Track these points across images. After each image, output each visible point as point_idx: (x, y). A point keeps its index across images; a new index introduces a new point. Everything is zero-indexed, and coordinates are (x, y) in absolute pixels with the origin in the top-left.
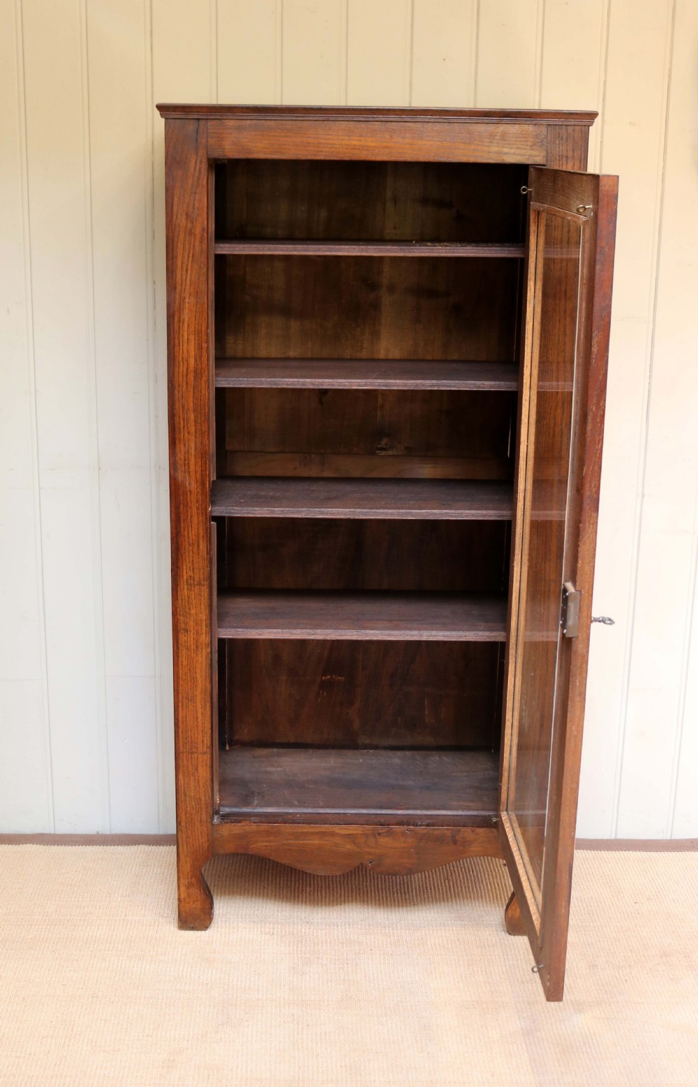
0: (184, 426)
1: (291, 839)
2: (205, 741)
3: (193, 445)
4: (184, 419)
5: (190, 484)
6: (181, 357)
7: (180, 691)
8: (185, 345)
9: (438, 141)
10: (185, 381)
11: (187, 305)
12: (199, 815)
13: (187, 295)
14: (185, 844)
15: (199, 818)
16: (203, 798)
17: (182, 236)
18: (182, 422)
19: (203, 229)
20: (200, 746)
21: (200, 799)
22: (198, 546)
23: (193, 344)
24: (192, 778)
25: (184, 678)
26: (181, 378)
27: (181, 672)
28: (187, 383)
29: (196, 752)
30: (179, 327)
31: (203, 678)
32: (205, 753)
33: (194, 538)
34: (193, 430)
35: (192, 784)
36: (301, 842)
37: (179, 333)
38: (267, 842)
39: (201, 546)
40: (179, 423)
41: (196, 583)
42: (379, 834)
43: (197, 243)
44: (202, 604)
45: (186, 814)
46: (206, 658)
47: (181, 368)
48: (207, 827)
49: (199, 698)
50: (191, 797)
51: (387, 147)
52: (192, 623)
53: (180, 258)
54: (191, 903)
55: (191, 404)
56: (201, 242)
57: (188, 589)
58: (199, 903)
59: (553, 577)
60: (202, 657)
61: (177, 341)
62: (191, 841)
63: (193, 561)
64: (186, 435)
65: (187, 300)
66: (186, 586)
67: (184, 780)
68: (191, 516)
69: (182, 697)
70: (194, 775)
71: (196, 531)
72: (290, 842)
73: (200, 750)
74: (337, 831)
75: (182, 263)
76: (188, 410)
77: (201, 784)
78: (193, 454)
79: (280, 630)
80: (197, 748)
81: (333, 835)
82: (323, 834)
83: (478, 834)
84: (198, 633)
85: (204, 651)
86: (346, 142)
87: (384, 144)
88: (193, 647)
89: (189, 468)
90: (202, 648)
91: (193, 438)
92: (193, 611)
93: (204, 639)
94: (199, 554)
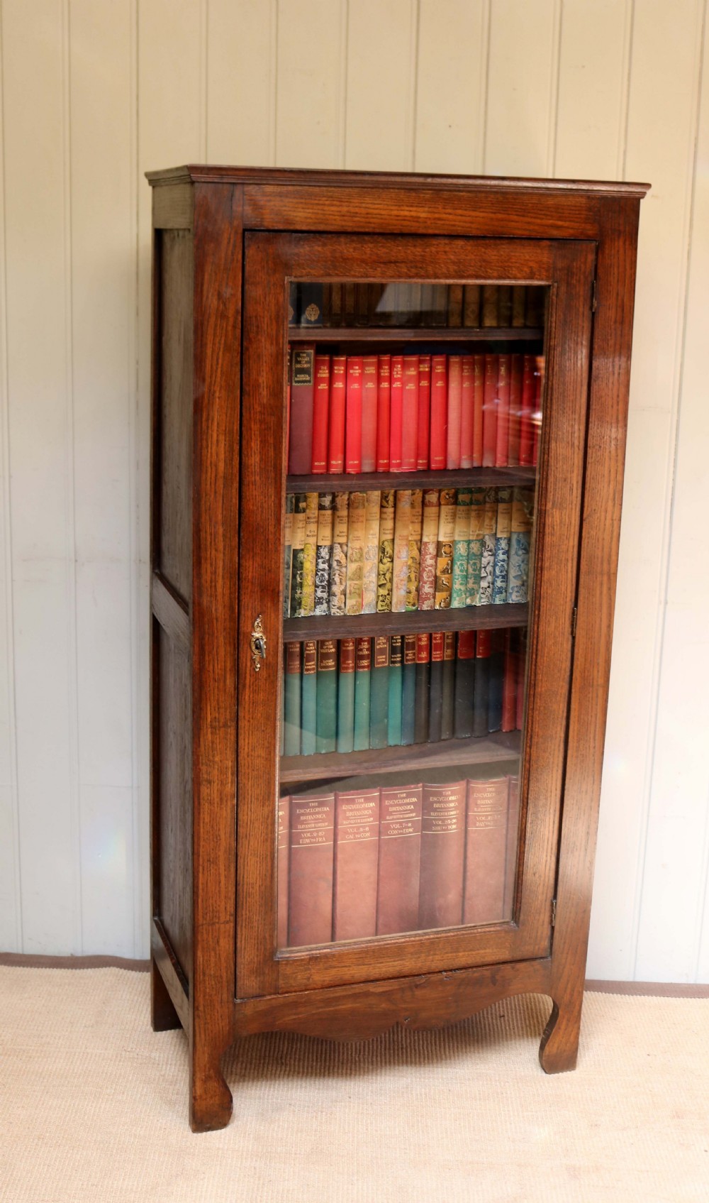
0: (211, 543)
1: (322, 1007)
2: (228, 909)
3: (221, 564)
4: (211, 534)
5: (216, 610)
6: (209, 462)
7: (201, 853)
8: (214, 448)
9: (492, 213)
10: (213, 490)
11: (217, 400)
12: (220, 996)
13: (217, 389)
14: (202, 1032)
15: (219, 1000)
16: (224, 975)
17: (212, 320)
18: (209, 537)
19: (237, 312)
20: (223, 915)
21: (221, 976)
22: (225, 682)
23: (223, 445)
24: (213, 954)
25: (206, 837)
26: (208, 486)
27: (202, 830)
28: (215, 492)
29: (218, 923)
30: (208, 427)
31: (228, 835)
32: (227, 922)
33: (220, 672)
34: (221, 547)
35: (213, 959)
36: (331, 1009)
37: (207, 433)
38: (295, 1014)
39: (228, 681)
40: (206, 539)
41: (221, 724)
42: (416, 987)
43: (230, 328)
44: (228, 749)
45: (204, 996)
46: (232, 811)
47: (209, 474)
48: (228, 1008)
49: (222, 859)
50: (211, 975)
51: (439, 219)
52: (216, 772)
53: (209, 346)
54: (208, 1100)
55: (220, 517)
56: (234, 326)
57: (212, 733)
58: (217, 1097)
60: (226, 810)
61: (204, 442)
62: (210, 1027)
63: (218, 700)
64: (213, 552)
65: (217, 394)
66: (209, 730)
67: (203, 956)
68: (218, 647)
69: (204, 861)
70: (214, 950)
71: (223, 664)
72: (321, 1010)
73: (222, 919)
74: (371, 990)
75: (213, 351)
76: (216, 523)
77: (222, 959)
78: (221, 574)
79: (301, 771)
80: (219, 919)
81: (367, 994)
82: (355, 996)
83: (518, 970)
84: (222, 784)
85: (229, 803)
86: (395, 213)
87: (437, 216)
88: (217, 800)
89: (216, 590)
90: (226, 801)
91: (221, 555)
92: (217, 759)
93: (230, 788)
94: (225, 690)
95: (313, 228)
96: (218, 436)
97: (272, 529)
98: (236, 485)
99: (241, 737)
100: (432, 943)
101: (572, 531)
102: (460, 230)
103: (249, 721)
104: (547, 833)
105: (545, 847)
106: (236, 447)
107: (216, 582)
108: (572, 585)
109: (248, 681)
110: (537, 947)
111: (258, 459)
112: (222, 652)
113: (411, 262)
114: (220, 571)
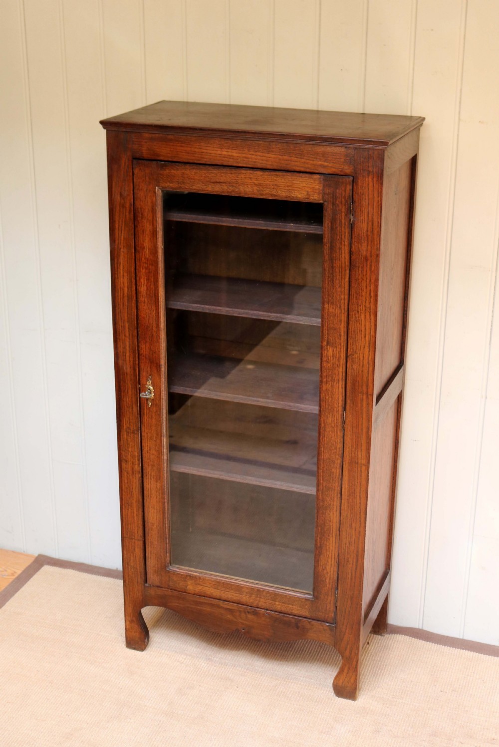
0: (122, 331)
2: (139, 533)
3: (128, 344)
4: (122, 327)
5: (126, 368)
6: (119, 287)
8: (122, 279)
9: (280, 155)
10: (122, 302)
11: (122, 253)
12: (136, 579)
13: (122, 246)
15: (137, 581)
16: (138, 568)
17: (118, 208)
18: (121, 328)
19: (131, 204)
20: (136, 535)
22: (132, 408)
24: (132, 555)
26: (119, 300)
28: (123, 304)
29: (134, 539)
30: (118, 267)
31: (137, 493)
32: (139, 540)
33: (129, 403)
34: (127, 335)
35: (132, 558)
36: (199, 608)
37: (118, 271)
38: (178, 603)
39: (134, 409)
40: (119, 329)
41: (131, 431)
42: (248, 612)
43: (127, 214)
44: (136, 446)
45: (128, 576)
46: (139, 480)
47: (119, 293)
48: (142, 587)
49: (135, 505)
50: (131, 566)
51: (246, 158)
52: (129, 457)
53: (117, 222)
54: (133, 633)
55: (126, 317)
56: (130, 213)
57: (127, 435)
58: (137, 634)
59: (364, 462)
60: (136, 479)
61: (116, 276)
62: (132, 594)
63: (129, 418)
64: (123, 337)
65: (122, 250)
66: (125, 433)
67: (127, 554)
68: (128, 389)
69: (125, 503)
70: (132, 553)
71: (131, 399)
72: (192, 606)
73: (136, 537)
74: (222, 605)
75: (119, 226)
76: (124, 321)
77: (137, 559)
80: (134, 536)
81: (218, 607)
82: (212, 605)
83: (313, 625)
84: (133, 464)
85: (137, 476)
86: (219, 152)
87: (244, 155)
88: (130, 472)
89: (126, 358)
90: (136, 474)
91: (128, 339)
92: (130, 450)
93: (137, 468)
94: (133, 413)
95: (170, 159)
96: (123, 273)
97: (154, 329)
98: (134, 301)
99: (143, 442)
100: (259, 591)
101: (342, 362)
102: (259, 166)
103: (147, 433)
104: (331, 548)
105: (330, 555)
106: (134, 281)
107: (125, 353)
108: (343, 396)
109: (145, 411)
110: (327, 616)
111: (145, 289)
112: (130, 393)
113: (229, 183)
114: (128, 348)
